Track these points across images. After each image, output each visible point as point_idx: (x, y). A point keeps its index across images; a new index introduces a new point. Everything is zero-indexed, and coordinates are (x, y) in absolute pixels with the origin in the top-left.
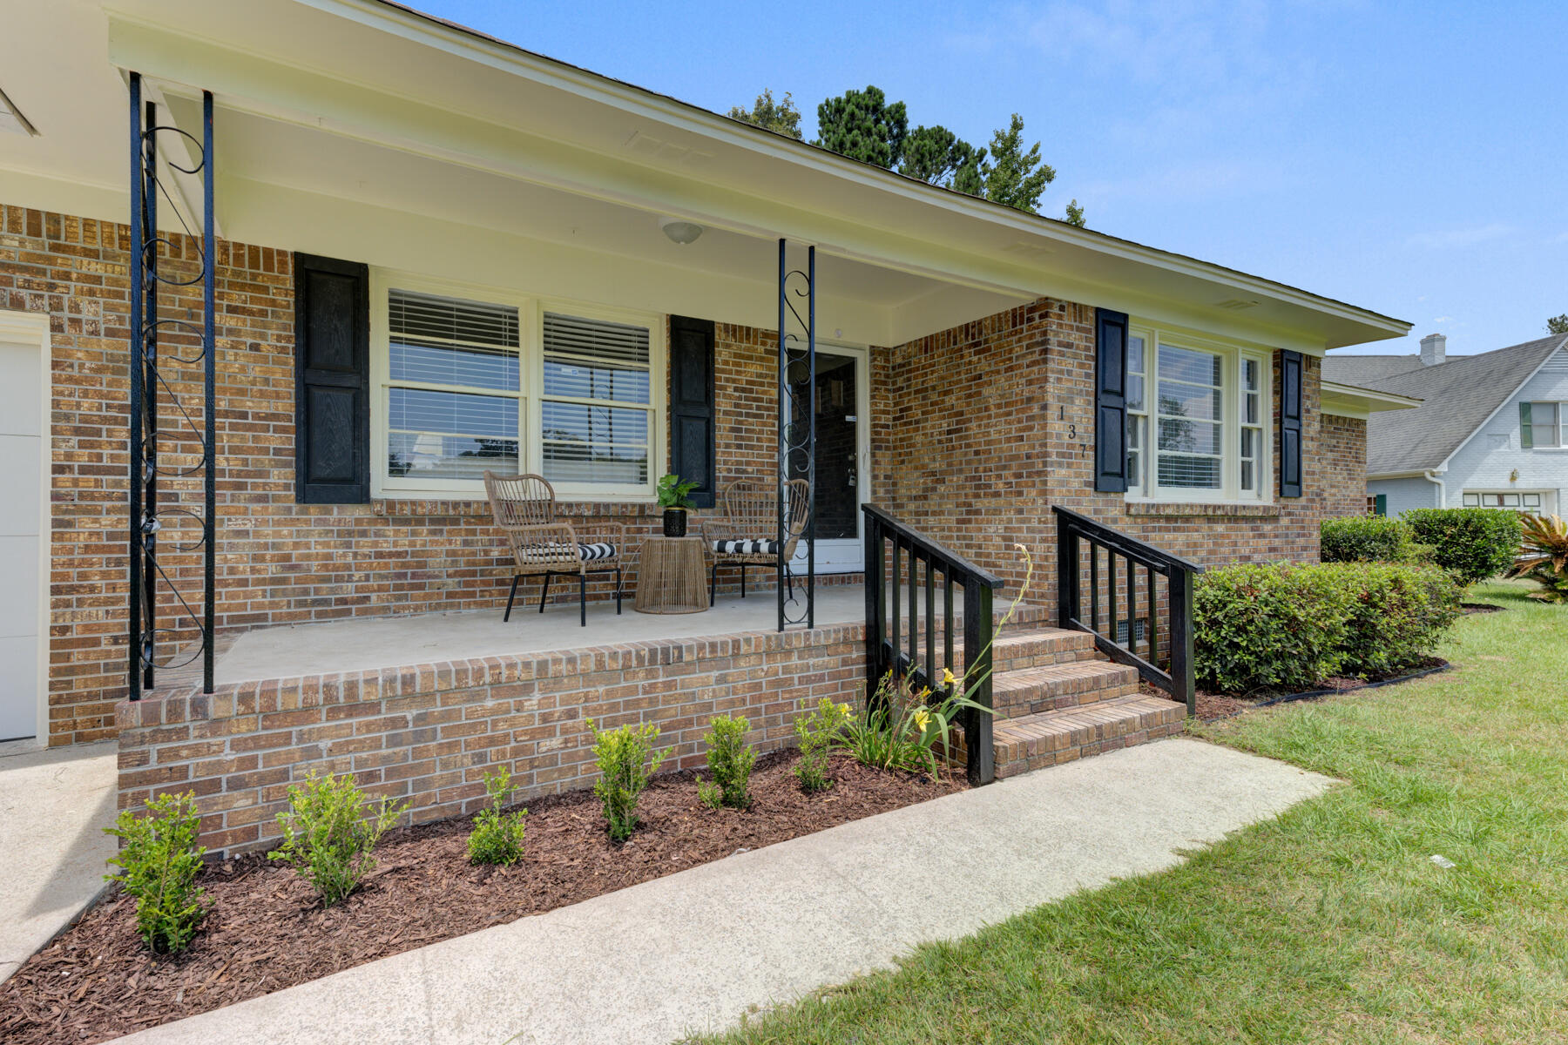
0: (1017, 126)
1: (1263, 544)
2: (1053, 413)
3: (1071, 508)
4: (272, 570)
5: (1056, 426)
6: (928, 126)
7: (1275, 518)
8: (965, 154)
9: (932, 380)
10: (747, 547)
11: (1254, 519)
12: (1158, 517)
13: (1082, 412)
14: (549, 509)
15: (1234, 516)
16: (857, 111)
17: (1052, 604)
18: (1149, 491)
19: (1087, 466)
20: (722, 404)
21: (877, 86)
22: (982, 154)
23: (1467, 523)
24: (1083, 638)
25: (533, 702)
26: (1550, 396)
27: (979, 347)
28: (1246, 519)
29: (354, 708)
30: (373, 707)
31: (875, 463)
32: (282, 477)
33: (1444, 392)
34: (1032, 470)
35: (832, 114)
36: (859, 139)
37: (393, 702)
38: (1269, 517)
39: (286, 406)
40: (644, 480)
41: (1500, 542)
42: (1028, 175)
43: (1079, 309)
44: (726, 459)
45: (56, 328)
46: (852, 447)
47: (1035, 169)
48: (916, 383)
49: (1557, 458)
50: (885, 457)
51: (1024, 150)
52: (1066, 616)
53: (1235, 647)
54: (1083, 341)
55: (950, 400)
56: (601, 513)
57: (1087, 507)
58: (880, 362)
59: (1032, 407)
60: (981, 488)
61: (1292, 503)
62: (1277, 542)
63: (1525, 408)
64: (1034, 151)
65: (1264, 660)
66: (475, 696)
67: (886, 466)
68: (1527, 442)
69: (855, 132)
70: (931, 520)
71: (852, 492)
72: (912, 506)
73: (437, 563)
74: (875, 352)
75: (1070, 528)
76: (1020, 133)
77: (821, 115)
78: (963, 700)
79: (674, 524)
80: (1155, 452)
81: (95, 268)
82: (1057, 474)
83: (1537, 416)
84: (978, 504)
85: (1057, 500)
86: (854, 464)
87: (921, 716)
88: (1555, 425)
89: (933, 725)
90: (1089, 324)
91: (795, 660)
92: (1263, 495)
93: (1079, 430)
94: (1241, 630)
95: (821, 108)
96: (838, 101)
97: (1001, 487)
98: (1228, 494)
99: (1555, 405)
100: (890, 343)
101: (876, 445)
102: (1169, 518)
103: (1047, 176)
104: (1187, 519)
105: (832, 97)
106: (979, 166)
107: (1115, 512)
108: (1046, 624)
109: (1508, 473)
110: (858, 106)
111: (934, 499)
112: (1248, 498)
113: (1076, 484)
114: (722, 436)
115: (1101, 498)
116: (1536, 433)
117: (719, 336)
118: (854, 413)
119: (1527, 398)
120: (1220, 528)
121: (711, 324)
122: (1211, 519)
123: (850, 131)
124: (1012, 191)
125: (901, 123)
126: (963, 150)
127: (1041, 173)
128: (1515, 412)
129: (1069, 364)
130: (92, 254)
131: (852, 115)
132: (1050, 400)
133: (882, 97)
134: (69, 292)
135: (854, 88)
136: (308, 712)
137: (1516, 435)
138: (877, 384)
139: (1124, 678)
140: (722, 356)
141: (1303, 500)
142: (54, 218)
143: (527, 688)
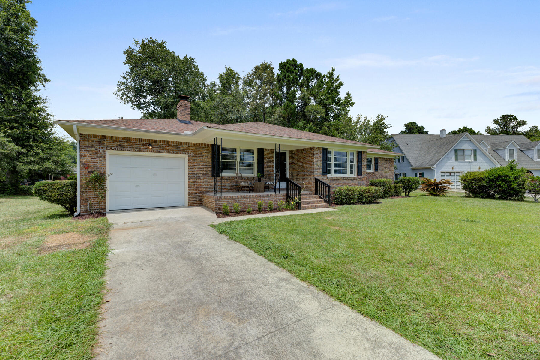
0: (333, 70)
1: (354, 183)
2: (315, 164)
3: (317, 178)
4: (209, 186)
5: (315, 166)
6: (309, 68)
7: (356, 179)
8: (320, 76)
9: (298, 156)
10: (270, 183)
11: (352, 179)
12: (333, 179)
13: (320, 164)
14: (241, 178)
15: (348, 179)
16: (290, 66)
17: (315, 192)
18: (332, 175)
19: (321, 171)
20: (265, 161)
21: (295, 59)
22: (324, 76)
23: (409, 180)
24: (318, 196)
25: (248, 200)
26: (462, 148)
27: (305, 152)
28: (350, 179)
29: (233, 199)
30: (234, 199)
31: (289, 170)
32: (210, 174)
33: (439, 146)
34: (312, 172)
35: (282, 66)
36: (290, 75)
37: (236, 199)
38: (355, 179)
39: (211, 164)
40: (253, 173)
41: (414, 184)
42: (336, 84)
43: (319, 148)
44: (266, 170)
45: (189, 156)
46: (286, 167)
47: (338, 82)
48: (296, 157)
49: (464, 163)
50: (291, 169)
51: (335, 77)
52: (316, 193)
53: (340, 198)
54: (320, 153)
55: (301, 160)
56: (248, 178)
57: (320, 178)
58: (290, 153)
59: (311, 162)
60: (305, 174)
61: (360, 177)
62: (357, 183)
63: (456, 151)
64: (338, 77)
65: (344, 199)
66: (243, 199)
67: (291, 170)
68: (456, 159)
69: (289, 73)
70: (298, 179)
71: (286, 175)
72: (295, 177)
73: (227, 185)
74: (290, 151)
75: (317, 181)
76: (334, 72)
77: (280, 66)
78: (298, 201)
79: (259, 180)
80: (333, 168)
81: (192, 148)
82: (315, 173)
83: (459, 153)
84: (305, 177)
85: (315, 176)
86: (286, 170)
87: (293, 203)
88: (464, 155)
89: (294, 204)
90: (321, 150)
91: (277, 198)
92: (355, 175)
93: (319, 166)
94: (341, 195)
95: (280, 64)
96: (285, 63)
97: (308, 174)
98: (348, 175)
99: (464, 150)
100: (292, 149)
101: (290, 167)
102: (335, 179)
103: (341, 84)
104: (339, 179)
105: (283, 62)
106: (324, 79)
107: (325, 178)
108: (313, 195)
109: (452, 167)
110: (290, 64)
111: (299, 176)
112: (352, 176)
113: (319, 174)
114: (265, 166)
115: (323, 176)
116: (459, 157)
117: (265, 151)
118: (286, 161)
119: (457, 149)
120: (345, 181)
121: (263, 149)
122: (343, 179)
123: (288, 72)
124: (332, 89)
125: (302, 69)
126: (319, 74)
127: (339, 83)
128: (453, 152)
129: (318, 156)
130: (192, 147)
131: (288, 68)
132: (315, 162)
133: (297, 62)
134: (190, 151)
135: (289, 59)
136: (229, 199)
137: (454, 157)
138: (290, 156)
139: (322, 201)
140: (265, 153)
141: (363, 176)
142: (189, 143)
143: (248, 198)
